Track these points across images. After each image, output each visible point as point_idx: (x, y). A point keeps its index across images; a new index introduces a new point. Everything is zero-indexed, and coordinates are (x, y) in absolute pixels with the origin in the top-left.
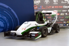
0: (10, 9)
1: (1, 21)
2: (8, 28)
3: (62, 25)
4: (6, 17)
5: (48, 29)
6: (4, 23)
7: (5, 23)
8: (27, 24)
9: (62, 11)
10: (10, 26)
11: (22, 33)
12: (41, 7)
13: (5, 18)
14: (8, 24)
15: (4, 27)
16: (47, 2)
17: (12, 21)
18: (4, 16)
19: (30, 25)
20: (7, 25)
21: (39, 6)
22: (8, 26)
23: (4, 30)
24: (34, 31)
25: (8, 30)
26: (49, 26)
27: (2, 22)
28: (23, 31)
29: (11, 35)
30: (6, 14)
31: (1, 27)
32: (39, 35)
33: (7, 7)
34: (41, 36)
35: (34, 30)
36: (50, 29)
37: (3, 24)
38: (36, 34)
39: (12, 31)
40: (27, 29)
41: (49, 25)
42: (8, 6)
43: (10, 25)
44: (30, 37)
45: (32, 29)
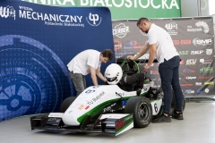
0: (48, 52)
1: (25, 85)
2: (43, 105)
3: (193, 92)
4: (37, 75)
6: (31, 91)
7: (35, 92)
8: (92, 93)
9: (189, 53)
10: (48, 99)
11: (78, 120)
12: (131, 43)
13: (36, 77)
14: (43, 94)
15: (33, 101)
18: (33, 71)
20: (40, 96)
21: (125, 42)
22: (42, 98)
23: (31, 108)
24: (114, 113)
25: (41, 109)
27: (27, 87)
28: (83, 112)
29: (51, 125)
30: (38, 65)
31: (25, 101)
32: (127, 123)
33: (41, 46)
34: (132, 125)
35: (112, 108)
36: (157, 104)
37: (30, 95)
38: (117, 121)
39: (52, 115)
40: (92, 107)
41: (154, 92)
42: (43, 45)
43: (48, 95)
44: (103, 130)
45: (106, 107)
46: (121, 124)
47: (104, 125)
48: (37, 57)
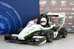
0: (13, 10)
1: (2, 22)
2: (9, 31)
3: (70, 29)
4: (8, 19)
5: (54, 33)
6: (5, 25)
7: (6, 26)
8: (30, 27)
9: (70, 13)
10: (11, 29)
11: (24, 38)
12: (47, 8)
13: (7, 19)
14: (9, 27)
15: (5, 29)
16: (54, 3)
17: (14, 24)
18: (6, 17)
19: (34, 28)
20: (8, 27)
21: (44, 7)
22: (9, 28)
23: (4, 32)
25: (8, 33)
26: (55, 31)
27: (3, 23)
28: (26, 35)
29: (13, 39)
30: (8, 15)
31: (2, 29)
32: (44, 40)
35: (38, 34)
36: (56, 33)
37: (4, 27)
39: (13, 35)
40: (30, 33)
41: (55, 28)
42: (11, 7)
43: (12, 27)
44: (34, 42)
45: (35, 33)
46: (41, 40)
47: (34, 40)
48: (8, 11)
